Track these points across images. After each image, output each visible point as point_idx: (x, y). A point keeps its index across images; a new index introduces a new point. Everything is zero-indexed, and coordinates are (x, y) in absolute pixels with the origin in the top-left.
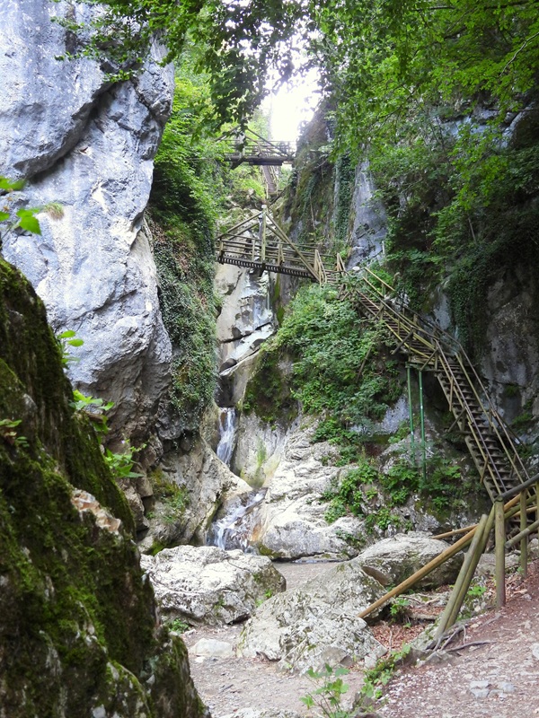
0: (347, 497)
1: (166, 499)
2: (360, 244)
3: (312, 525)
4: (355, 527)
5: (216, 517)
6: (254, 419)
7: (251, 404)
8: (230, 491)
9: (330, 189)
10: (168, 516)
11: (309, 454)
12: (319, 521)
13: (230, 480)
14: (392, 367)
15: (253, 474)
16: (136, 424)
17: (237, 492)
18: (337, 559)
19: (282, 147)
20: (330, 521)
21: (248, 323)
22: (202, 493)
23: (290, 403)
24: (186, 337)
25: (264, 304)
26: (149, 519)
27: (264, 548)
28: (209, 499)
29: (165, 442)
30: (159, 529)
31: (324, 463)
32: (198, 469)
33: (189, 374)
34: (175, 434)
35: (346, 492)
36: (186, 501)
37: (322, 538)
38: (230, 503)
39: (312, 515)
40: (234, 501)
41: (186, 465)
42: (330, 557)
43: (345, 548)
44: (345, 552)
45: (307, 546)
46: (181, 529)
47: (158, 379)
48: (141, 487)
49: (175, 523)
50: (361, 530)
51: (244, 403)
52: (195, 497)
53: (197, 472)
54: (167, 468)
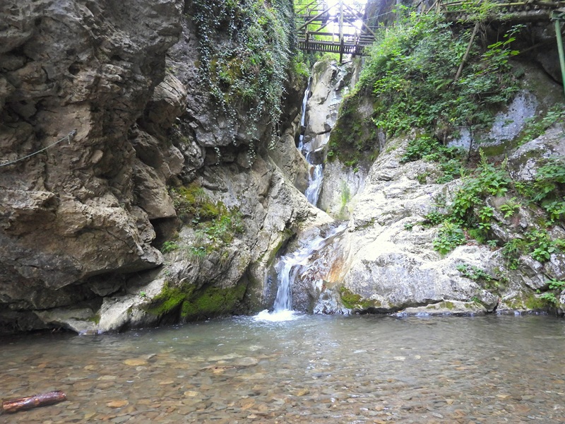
0: (465, 218)
1: (201, 224)
3: (418, 258)
4: (487, 259)
5: (283, 249)
6: (337, 164)
7: (334, 151)
8: (308, 221)
10: (200, 247)
11: (401, 174)
12: (427, 252)
13: (307, 209)
17: (314, 224)
20: (444, 252)
22: (266, 221)
23: (371, 145)
26: (165, 251)
27: (348, 293)
28: (275, 229)
29: (207, 149)
30: (178, 267)
31: (422, 181)
32: (261, 191)
33: (242, 67)
34: (220, 138)
35: (463, 211)
36: (237, 228)
37: (437, 277)
38: (306, 234)
39: (415, 243)
40: (312, 232)
41: (242, 184)
42: (455, 307)
43: (477, 293)
44: (478, 299)
45: (414, 290)
46: (222, 267)
47: (148, 9)
48: (148, 202)
49: (210, 257)
50: (499, 264)
51: (328, 151)
52: (253, 225)
53: (260, 195)
54: (211, 185)
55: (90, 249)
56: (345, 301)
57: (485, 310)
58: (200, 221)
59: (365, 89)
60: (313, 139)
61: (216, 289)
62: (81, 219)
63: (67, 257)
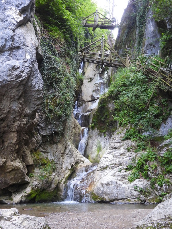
0: (140, 168)
1: (42, 167)
2: (148, 52)
3: (121, 183)
4: (145, 184)
5: (70, 177)
6: (96, 131)
7: (95, 124)
8: (80, 164)
9: (134, 33)
10: (42, 176)
11: (121, 146)
12: (125, 181)
13: (80, 158)
14: (165, 102)
15: (95, 157)
16: (20, 123)
17: (83, 165)
18: (134, 202)
19: (114, 20)
20: (131, 181)
21: (98, 94)
22: (63, 165)
23: (113, 124)
24: (57, 83)
25: (105, 86)
26: (30, 177)
27: (94, 195)
28: (67, 168)
29: (43, 137)
30: (35, 183)
31: (129, 150)
32: (62, 152)
33: (58, 102)
34: (48, 132)
35: (140, 165)
36: (53, 168)
37: (126, 190)
38: (79, 170)
39: (121, 177)
40: (82, 169)
41: (55, 149)
42: (131, 201)
43: (139, 196)
44: (139, 199)
45: (118, 194)
46: (49, 183)
47: (34, 99)
48: (26, 159)
49: (45, 180)
50: (148, 186)
51: (92, 124)
52: (59, 167)
53: (61, 154)
54: (44, 151)
55: (12, 176)
56: (93, 198)
57: (141, 202)
58: (41, 166)
59: (111, 96)
60: (84, 105)
61: (47, 191)
62: (12, 167)
63: (6, 179)
